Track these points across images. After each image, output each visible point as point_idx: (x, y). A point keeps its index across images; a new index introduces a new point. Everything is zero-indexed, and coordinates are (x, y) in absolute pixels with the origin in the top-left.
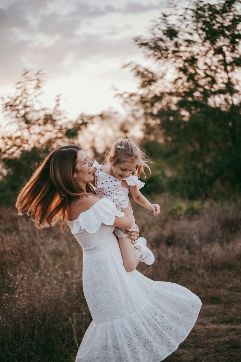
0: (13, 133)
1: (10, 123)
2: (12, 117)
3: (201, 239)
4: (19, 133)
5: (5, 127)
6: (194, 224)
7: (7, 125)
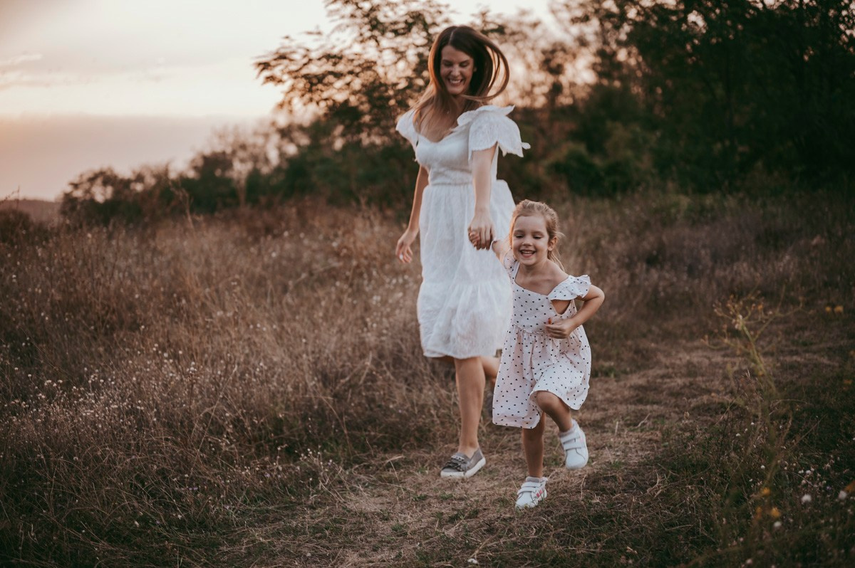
0: (345, 49)
1: (339, 28)
2: (343, 17)
3: (715, 257)
4: (357, 48)
5: (328, 36)
6: (703, 233)
7: (333, 32)
